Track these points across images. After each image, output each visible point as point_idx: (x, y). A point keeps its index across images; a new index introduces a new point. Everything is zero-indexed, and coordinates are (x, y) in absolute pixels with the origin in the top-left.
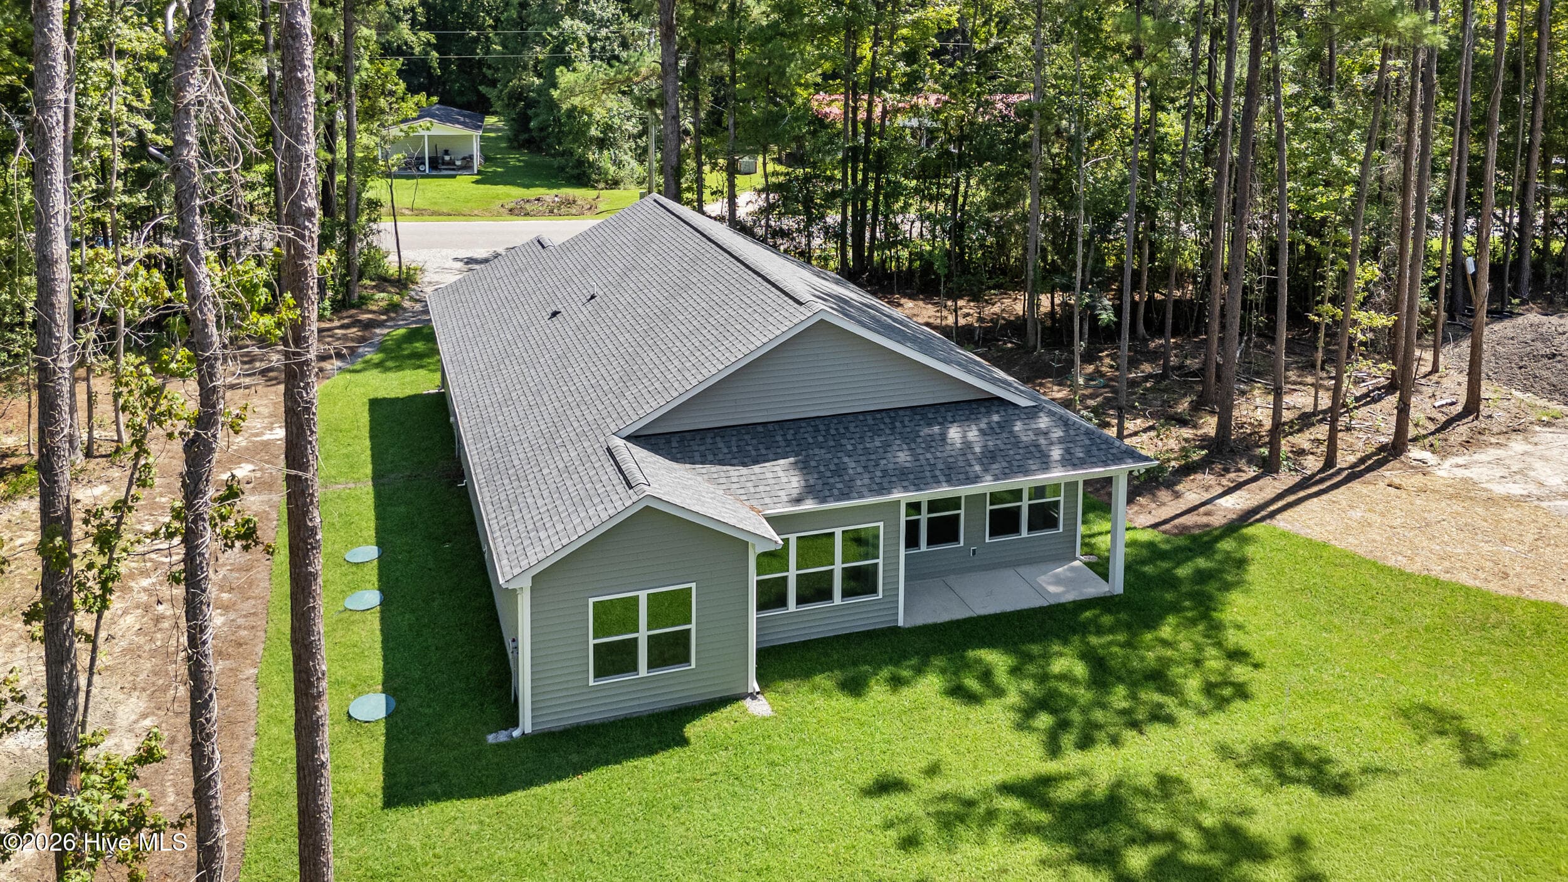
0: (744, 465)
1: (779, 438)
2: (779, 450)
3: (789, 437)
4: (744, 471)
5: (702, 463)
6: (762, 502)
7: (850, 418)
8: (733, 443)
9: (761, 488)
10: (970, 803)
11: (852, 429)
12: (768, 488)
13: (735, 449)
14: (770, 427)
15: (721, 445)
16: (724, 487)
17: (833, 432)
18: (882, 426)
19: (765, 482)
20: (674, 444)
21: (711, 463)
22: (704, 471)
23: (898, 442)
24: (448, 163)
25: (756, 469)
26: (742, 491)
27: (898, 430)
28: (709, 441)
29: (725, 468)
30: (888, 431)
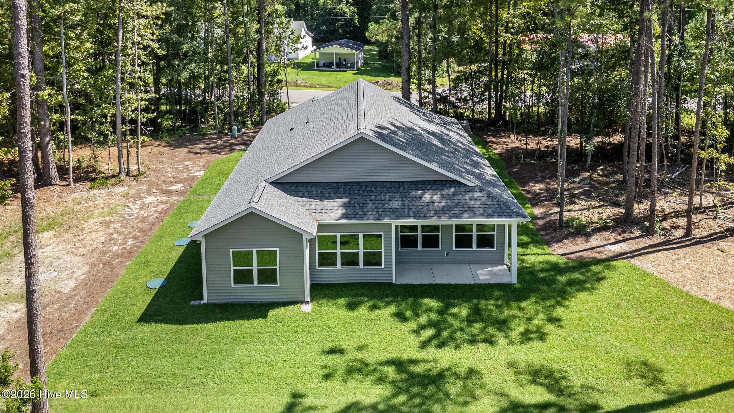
0: (321, 199)
1: (342, 190)
2: (339, 195)
3: (347, 189)
4: (319, 202)
5: (302, 197)
6: (321, 217)
7: (379, 184)
8: (320, 190)
9: (324, 211)
10: (366, 365)
11: (378, 189)
12: (327, 211)
13: (319, 192)
14: (340, 184)
15: (314, 190)
16: (307, 208)
17: (368, 189)
18: (393, 189)
19: (326, 208)
20: (293, 188)
21: (306, 197)
22: (301, 200)
23: (398, 197)
24: (345, 65)
25: (325, 202)
26: (314, 211)
27: (400, 191)
28: (309, 188)
29: (311, 200)
30: (395, 191)
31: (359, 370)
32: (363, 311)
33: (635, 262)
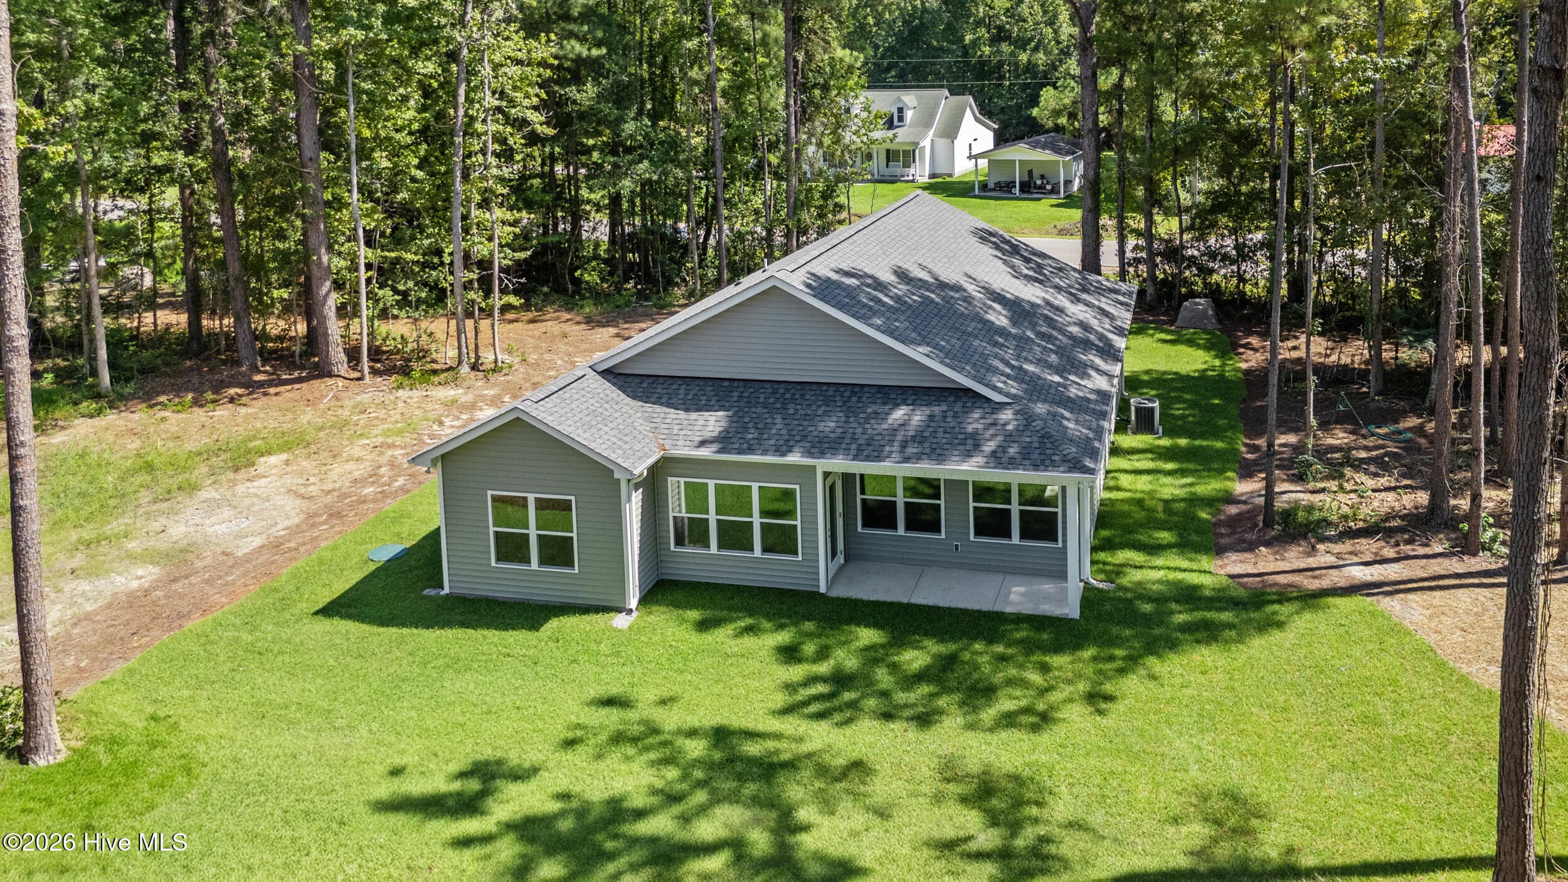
0: (687, 410)
1: (736, 394)
2: (727, 404)
3: (746, 394)
4: (682, 414)
5: (653, 403)
6: (674, 443)
7: (814, 387)
8: (693, 392)
9: (684, 432)
11: (807, 397)
12: (690, 433)
13: (690, 397)
14: (736, 384)
15: (682, 392)
16: (654, 425)
17: (788, 396)
18: (838, 399)
19: (691, 427)
20: (645, 385)
21: (662, 404)
22: (650, 410)
23: (841, 414)
25: (694, 415)
26: (666, 431)
27: (849, 404)
28: (675, 387)
29: (668, 410)
30: (839, 404)
31: (635, 740)
32: (722, 635)
33: (1392, 605)
